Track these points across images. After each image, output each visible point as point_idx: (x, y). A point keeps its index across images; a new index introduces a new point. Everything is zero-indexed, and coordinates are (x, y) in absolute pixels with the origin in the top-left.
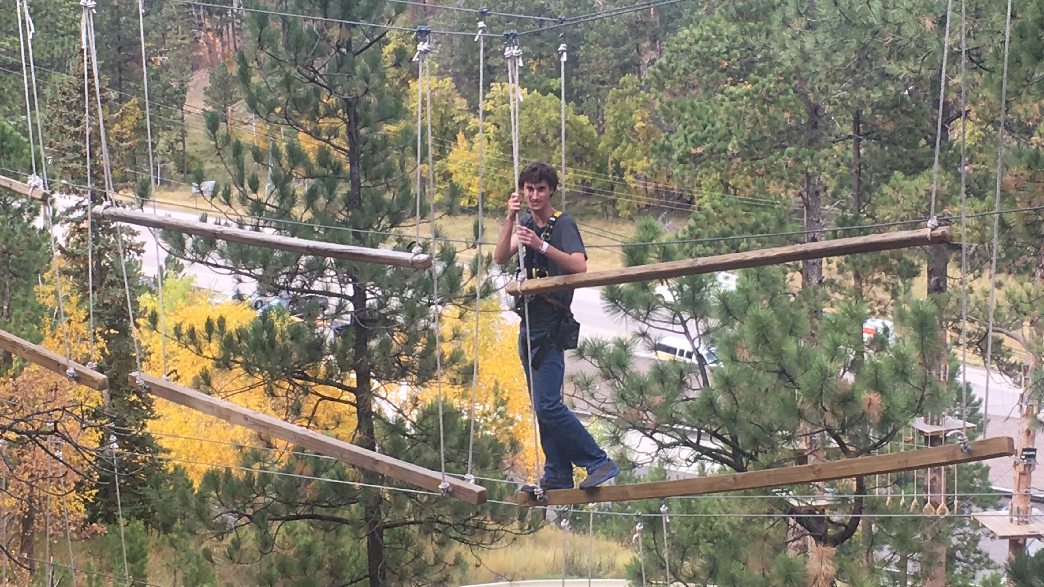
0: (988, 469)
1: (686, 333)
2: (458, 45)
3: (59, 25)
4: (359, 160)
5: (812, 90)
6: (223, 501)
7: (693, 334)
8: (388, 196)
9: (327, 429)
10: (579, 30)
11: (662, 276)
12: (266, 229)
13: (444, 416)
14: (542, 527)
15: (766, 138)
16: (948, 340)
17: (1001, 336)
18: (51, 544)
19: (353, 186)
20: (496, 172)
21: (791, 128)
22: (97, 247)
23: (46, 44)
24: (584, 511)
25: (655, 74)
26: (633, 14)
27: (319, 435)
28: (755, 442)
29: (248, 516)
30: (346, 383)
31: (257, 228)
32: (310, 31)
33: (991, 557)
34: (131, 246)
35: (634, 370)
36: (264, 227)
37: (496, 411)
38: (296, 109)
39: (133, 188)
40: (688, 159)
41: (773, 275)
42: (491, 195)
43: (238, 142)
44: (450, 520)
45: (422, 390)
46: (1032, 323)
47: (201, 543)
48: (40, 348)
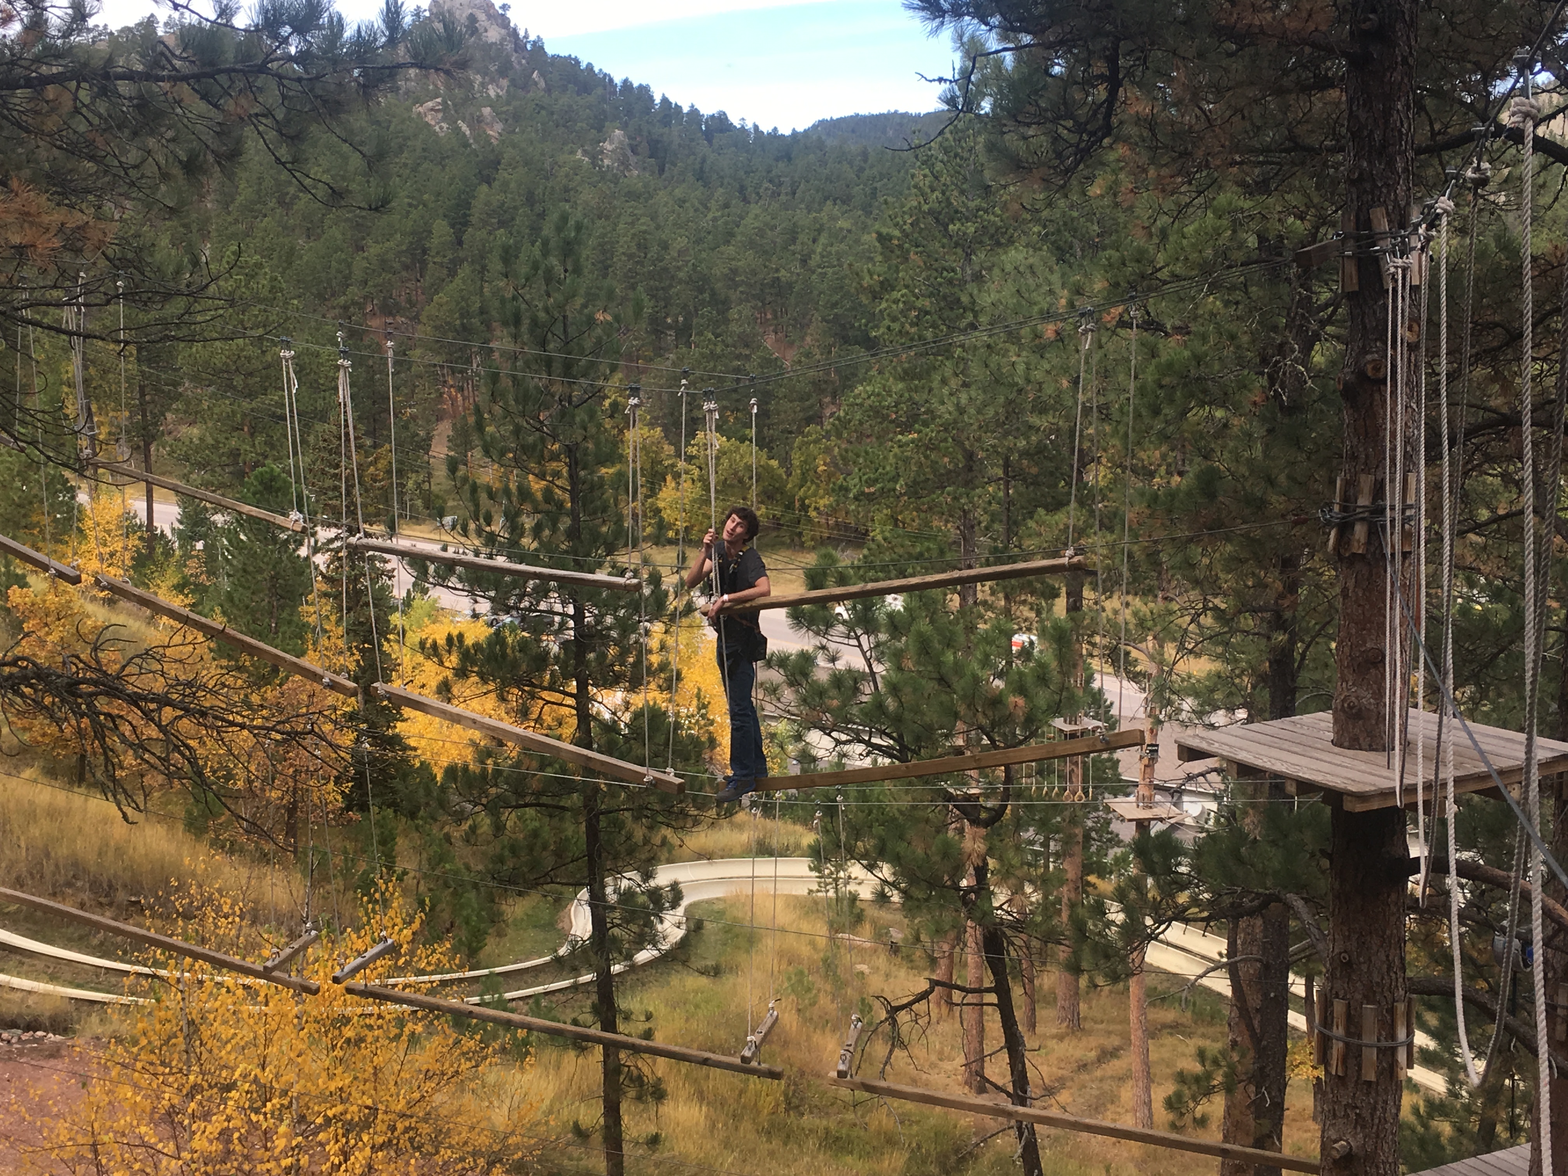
0: (1118, 761)
1: (860, 646)
2: (664, 400)
3: (322, 381)
4: (578, 498)
5: (968, 439)
6: (461, 791)
7: (866, 647)
8: (604, 529)
10: (769, 388)
11: (839, 599)
12: (498, 557)
14: (736, 813)
15: (929, 479)
16: (1084, 652)
17: (1129, 648)
18: (311, 829)
19: (573, 520)
20: (699, 508)
21: (950, 471)
24: (774, 800)
25: (834, 425)
26: (817, 373)
27: (540, 736)
28: (918, 739)
29: (482, 804)
30: (568, 690)
31: (490, 557)
32: (536, 387)
33: (1121, 837)
34: (383, 572)
35: (815, 678)
36: (496, 555)
37: (698, 713)
38: (526, 454)
39: (383, 521)
40: (862, 498)
41: (934, 597)
42: (694, 529)
43: (475, 483)
44: (657, 807)
45: (634, 696)
46: (1155, 638)
47: (442, 828)
48: (304, 662)
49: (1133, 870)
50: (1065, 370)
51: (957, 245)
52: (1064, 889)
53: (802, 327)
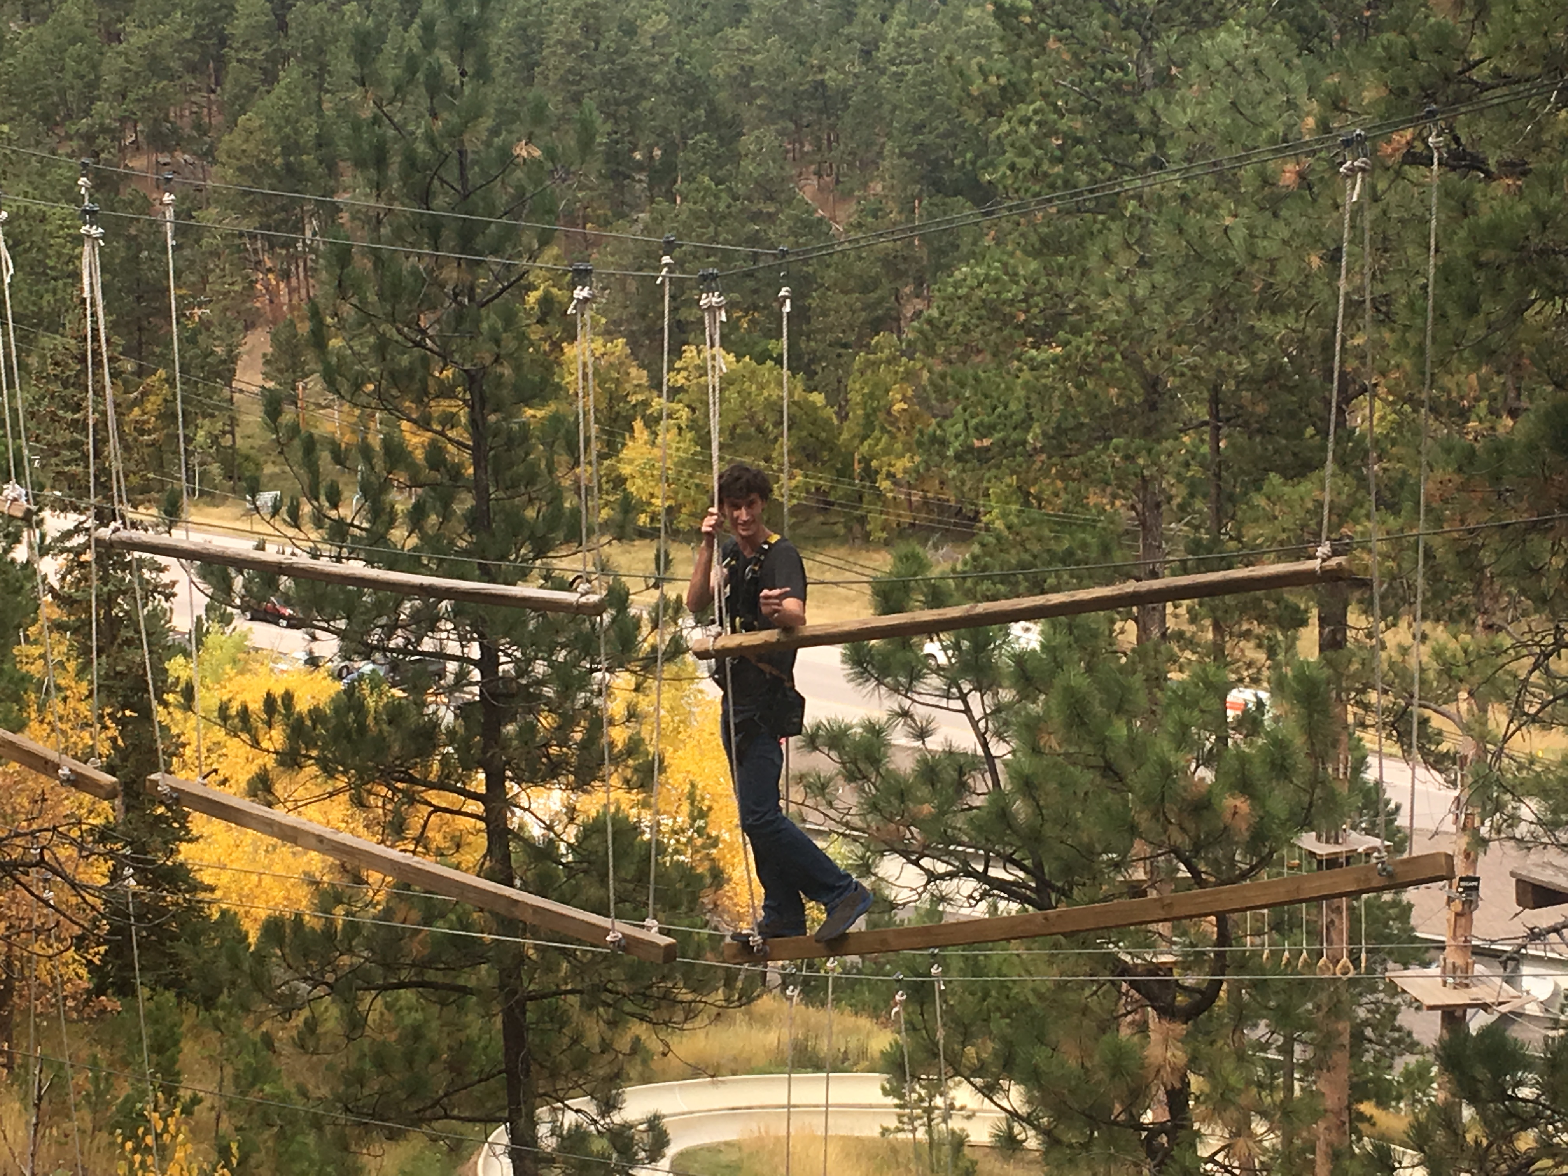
0: (1410, 906)
1: (967, 711)
2: (634, 290)
3: (51, 263)
4: (486, 461)
5: (1150, 356)
6: (291, 961)
7: (977, 713)
8: (530, 513)
9: (442, 855)
10: (810, 270)
11: (931, 629)
12: (351, 562)
13: (614, 833)
14: (759, 996)
15: (1082, 424)
16: (1351, 719)
17: (1428, 713)
18: (37, 1027)
19: (478, 498)
20: (690, 476)
21: (1120, 411)
22: (105, 589)
23: (30, 292)
24: (822, 973)
25: (921, 332)
26: (890, 245)
27: (429, 864)
28: (1068, 870)
29: (327, 984)
30: (472, 787)
31: (338, 559)
32: (415, 272)
33: (1416, 1036)
34: (156, 587)
35: (892, 766)
36: (348, 559)
37: (692, 826)
38: (396, 386)
39: (157, 501)
40: (969, 456)
41: (1093, 626)
42: (684, 510)
43: (311, 436)
44: (624, 988)
45: (584, 797)
46: (1471, 694)
47: (259, 1024)
48: (21, 739)
49: (1437, 1094)
50: (1315, 239)
51: (1128, 24)
52: (1321, 1126)
53: (864, 166)
